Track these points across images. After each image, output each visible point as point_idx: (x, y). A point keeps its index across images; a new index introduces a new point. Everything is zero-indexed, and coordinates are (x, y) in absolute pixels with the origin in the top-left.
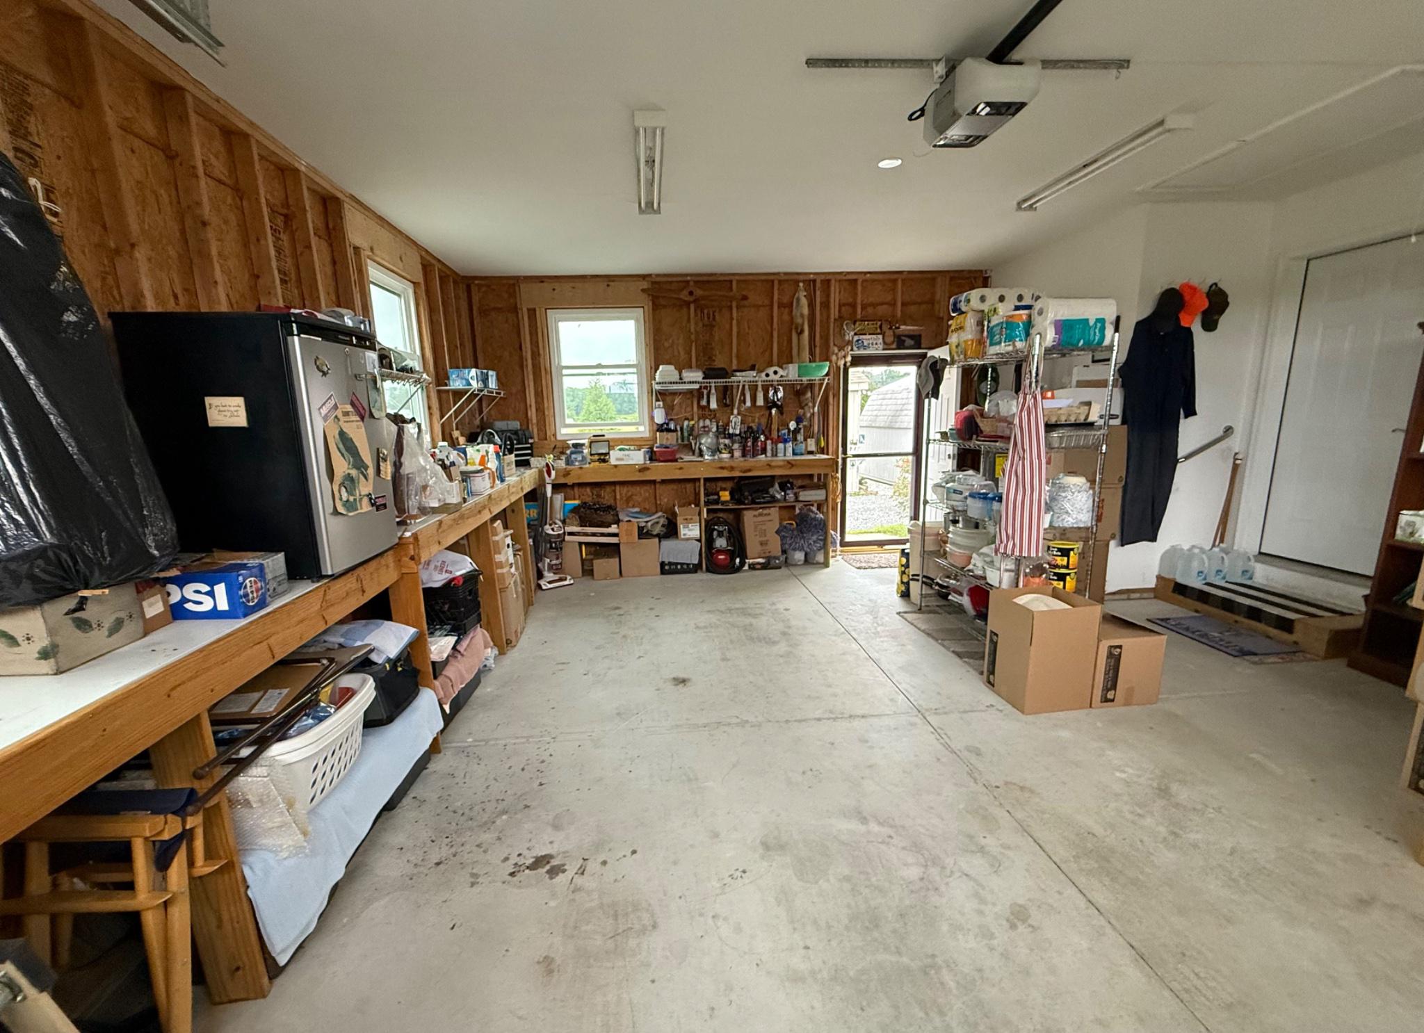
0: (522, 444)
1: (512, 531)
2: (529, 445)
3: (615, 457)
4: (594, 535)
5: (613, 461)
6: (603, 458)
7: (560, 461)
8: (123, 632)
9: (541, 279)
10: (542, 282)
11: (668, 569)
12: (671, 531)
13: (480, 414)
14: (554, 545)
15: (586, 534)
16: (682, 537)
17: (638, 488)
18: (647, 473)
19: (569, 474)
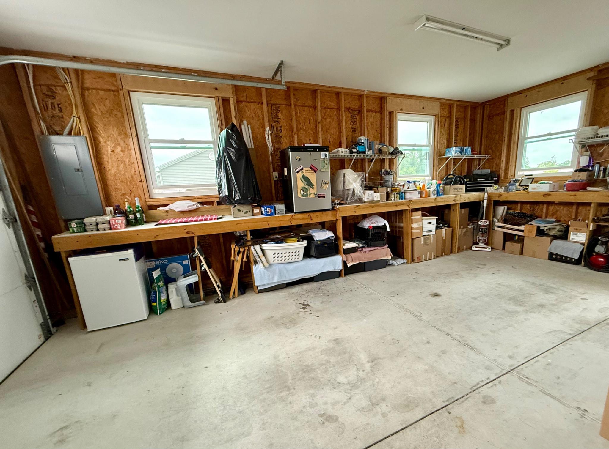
0: (489, 180)
1: (437, 217)
2: (494, 181)
3: (532, 187)
4: (511, 229)
5: (530, 190)
6: (526, 188)
7: (501, 189)
8: (248, 214)
9: (519, 93)
10: (521, 94)
11: (553, 257)
12: (564, 236)
13: (479, 166)
14: (481, 230)
15: (507, 228)
16: (571, 240)
17: (562, 208)
18: (550, 197)
19: (502, 196)
